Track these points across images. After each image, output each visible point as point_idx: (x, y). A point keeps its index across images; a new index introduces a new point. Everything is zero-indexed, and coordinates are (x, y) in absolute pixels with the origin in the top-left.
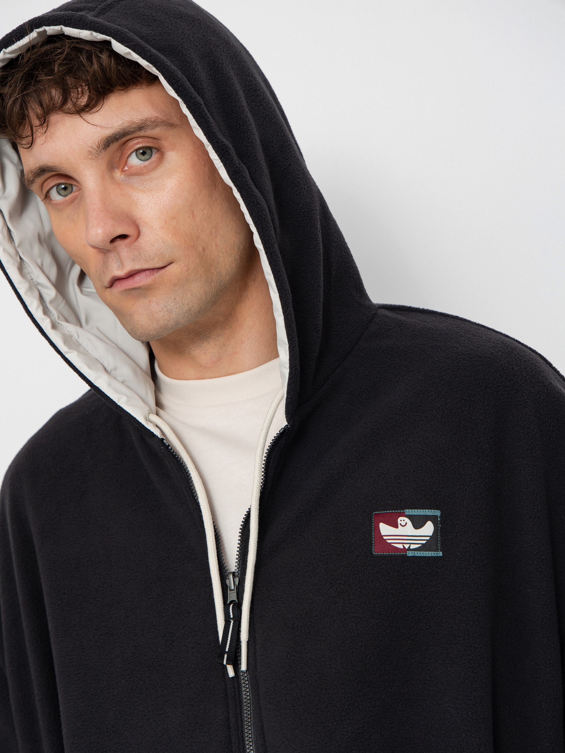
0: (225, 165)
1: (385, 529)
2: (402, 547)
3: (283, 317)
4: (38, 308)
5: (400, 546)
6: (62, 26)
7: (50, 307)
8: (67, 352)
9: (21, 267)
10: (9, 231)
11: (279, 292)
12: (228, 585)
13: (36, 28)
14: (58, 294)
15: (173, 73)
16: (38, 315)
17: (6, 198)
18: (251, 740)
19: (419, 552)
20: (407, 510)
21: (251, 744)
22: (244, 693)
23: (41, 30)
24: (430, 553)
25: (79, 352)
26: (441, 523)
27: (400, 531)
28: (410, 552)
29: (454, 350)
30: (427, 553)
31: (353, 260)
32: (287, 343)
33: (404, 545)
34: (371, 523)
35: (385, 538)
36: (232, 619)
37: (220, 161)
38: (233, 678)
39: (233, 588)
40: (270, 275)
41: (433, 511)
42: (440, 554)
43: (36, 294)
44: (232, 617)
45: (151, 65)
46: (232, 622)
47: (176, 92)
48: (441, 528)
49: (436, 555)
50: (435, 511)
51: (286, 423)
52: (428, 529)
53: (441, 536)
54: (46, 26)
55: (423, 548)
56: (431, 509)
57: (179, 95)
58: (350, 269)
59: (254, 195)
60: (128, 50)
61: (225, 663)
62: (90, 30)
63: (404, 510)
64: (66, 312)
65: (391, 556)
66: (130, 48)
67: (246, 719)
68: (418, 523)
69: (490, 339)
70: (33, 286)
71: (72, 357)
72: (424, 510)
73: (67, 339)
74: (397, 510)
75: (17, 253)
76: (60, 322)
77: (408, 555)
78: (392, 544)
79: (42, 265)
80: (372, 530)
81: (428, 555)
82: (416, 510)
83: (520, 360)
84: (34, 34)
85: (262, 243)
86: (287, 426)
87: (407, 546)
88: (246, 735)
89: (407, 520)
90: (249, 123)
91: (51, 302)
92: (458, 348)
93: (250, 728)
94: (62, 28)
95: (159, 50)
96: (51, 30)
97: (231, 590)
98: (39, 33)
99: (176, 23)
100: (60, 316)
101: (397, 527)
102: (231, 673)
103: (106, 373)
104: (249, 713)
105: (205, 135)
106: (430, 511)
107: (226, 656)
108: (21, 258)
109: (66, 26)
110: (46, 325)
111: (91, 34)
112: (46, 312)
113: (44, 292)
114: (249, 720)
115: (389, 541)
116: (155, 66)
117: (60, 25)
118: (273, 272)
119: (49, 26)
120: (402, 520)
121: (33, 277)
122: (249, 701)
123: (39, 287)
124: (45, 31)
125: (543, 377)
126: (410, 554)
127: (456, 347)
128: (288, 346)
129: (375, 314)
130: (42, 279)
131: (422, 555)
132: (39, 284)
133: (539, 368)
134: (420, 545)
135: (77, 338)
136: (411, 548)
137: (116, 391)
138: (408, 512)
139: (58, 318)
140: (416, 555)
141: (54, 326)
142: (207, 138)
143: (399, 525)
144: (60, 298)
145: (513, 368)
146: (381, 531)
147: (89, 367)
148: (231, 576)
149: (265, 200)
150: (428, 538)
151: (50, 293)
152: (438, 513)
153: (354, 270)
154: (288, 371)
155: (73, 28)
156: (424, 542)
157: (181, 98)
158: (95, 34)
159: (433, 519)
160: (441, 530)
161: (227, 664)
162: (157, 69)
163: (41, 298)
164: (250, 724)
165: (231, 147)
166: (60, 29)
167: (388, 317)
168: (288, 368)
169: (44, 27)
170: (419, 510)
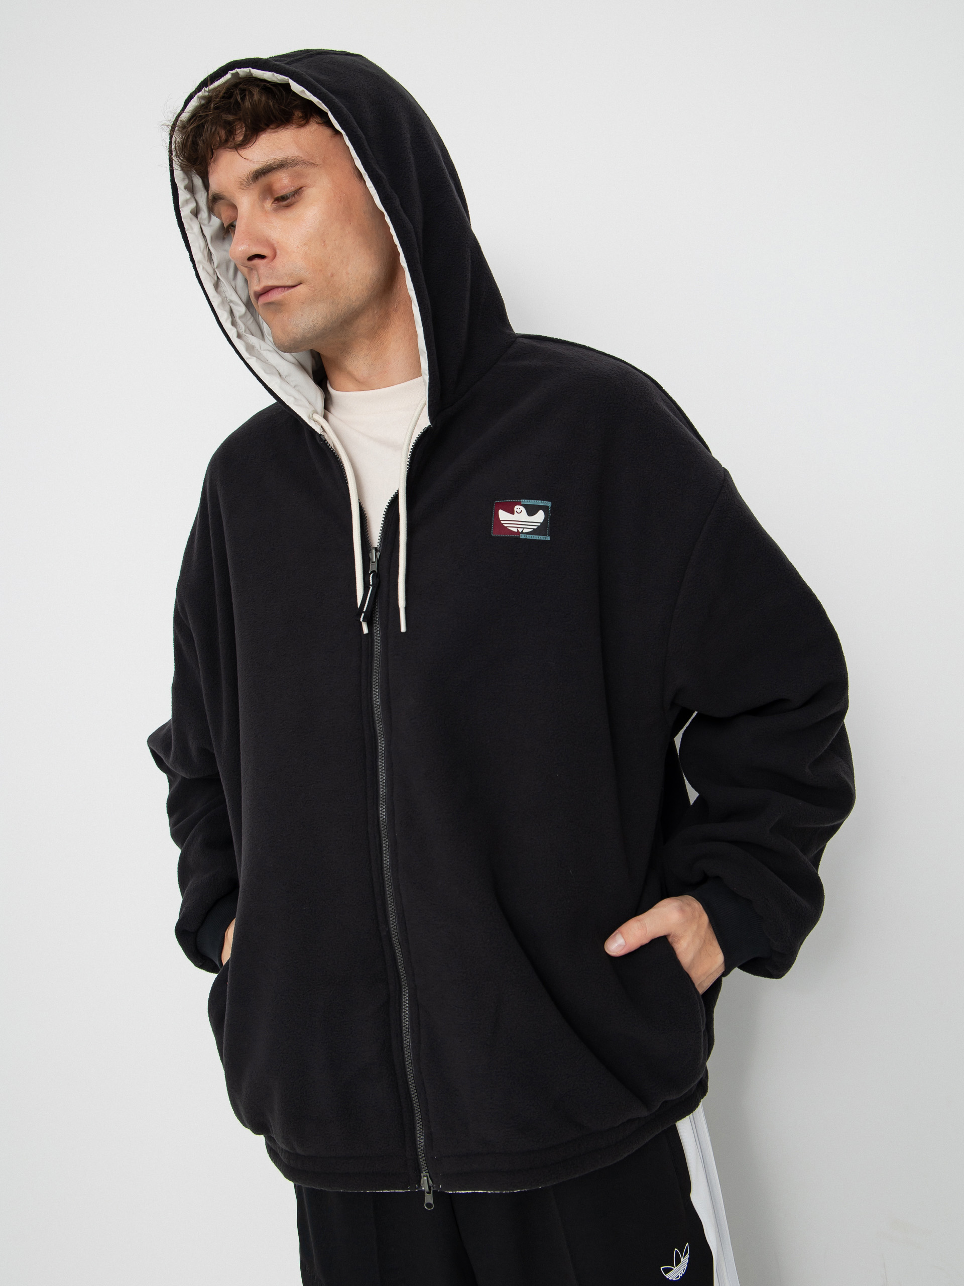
0: (378, 192)
1: (503, 515)
2: (516, 531)
3: (422, 328)
4: (227, 320)
5: (515, 530)
6: (250, 68)
7: (239, 322)
8: (249, 358)
9: (217, 286)
10: (210, 253)
11: (419, 306)
12: (371, 558)
13: (231, 71)
14: (248, 311)
15: (339, 109)
16: (227, 326)
17: (210, 226)
18: (377, 684)
19: (530, 536)
20: (523, 500)
21: (377, 687)
22: (376, 647)
23: (234, 72)
24: (540, 536)
25: (258, 358)
26: (551, 513)
27: (515, 517)
28: (523, 535)
29: (576, 371)
30: (537, 536)
31: (500, 294)
32: (426, 352)
33: (518, 529)
34: (492, 509)
35: (502, 522)
36: (371, 585)
37: (374, 188)
38: (367, 634)
39: (374, 560)
40: (412, 290)
41: (545, 502)
42: (548, 538)
43: (228, 309)
44: (371, 584)
45: (321, 102)
46: (371, 588)
47: (341, 126)
48: (551, 516)
49: (544, 539)
50: (547, 502)
51: (429, 424)
52: (540, 516)
53: (550, 523)
54: (238, 68)
55: (534, 532)
56: (544, 500)
57: (342, 129)
58: (497, 300)
59: (401, 220)
60: (302, 88)
61: (361, 620)
62: (272, 72)
63: (520, 499)
64: (254, 327)
65: (506, 537)
66: (303, 87)
67: (375, 668)
68: (531, 511)
69: (609, 363)
70: (225, 301)
71: (252, 362)
72: (538, 501)
73: (250, 348)
74: (515, 499)
75: (215, 272)
76: (246, 334)
77: (521, 537)
78: (508, 528)
79: (235, 287)
80: (492, 516)
81: (538, 539)
82: (531, 501)
83: (632, 382)
84: (228, 76)
85: (406, 262)
86: (430, 426)
87: (520, 530)
88: (374, 683)
89: (522, 508)
90: (409, 162)
91: (240, 317)
92: (580, 369)
93: (377, 675)
94: (250, 71)
95: (331, 93)
96: (242, 72)
97: (372, 562)
98: (233, 74)
99: (354, 75)
100: (247, 330)
101: (513, 513)
102: (365, 630)
103: (279, 377)
104: (378, 663)
105: (362, 164)
106: (542, 501)
107: (363, 615)
108: (218, 277)
109: (253, 68)
110: (232, 333)
111: (273, 74)
112: (234, 323)
113: (235, 308)
114: (378, 669)
115: (505, 525)
116: (324, 102)
117: (248, 67)
118: (415, 288)
119: (241, 68)
120: (518, 508)
121: (227, 295)
122: (379, 654)
123: (232, 305)
124: (237, 73)
125: (650, 398)
126: (522, 537)
127: (578, 368)
128: (427, 354)
129: (514, 341)
130: (234, 297)
131: (533, 538)
132: (231, 301)
133: (647, 390)
134: (532, 530)
135: (259, 349)
136: (524, 531)
137: (286, 393)
138: (524, 501)
139: (245, 331)
140: (528, 538)
141: (239, 336)
142: (364, 167)
143: (515, 512)
144: (249, 315)
145: (625, 389)
146: (500, 517)
147: (265, 372)
148: (374, 550)
149: (414, 227)
150: (539, 524)
151: (240, 309)
152: (549, 504)
153: (500, 302)
154: (428, 377)
155: (259, 70)
156: (535, 527)
157: (345, 131)
158: (276, 75)
159: (544, 509)
160: (550, 519)
161: (363, 621)
162: (326, 105)
163: (232, 312)
164: (378, 672)
165: (385, 177)
166: (248, 71)
167: (524, 343)
168: (428, 374)
169: (237, 69)
170: (533, 501)
